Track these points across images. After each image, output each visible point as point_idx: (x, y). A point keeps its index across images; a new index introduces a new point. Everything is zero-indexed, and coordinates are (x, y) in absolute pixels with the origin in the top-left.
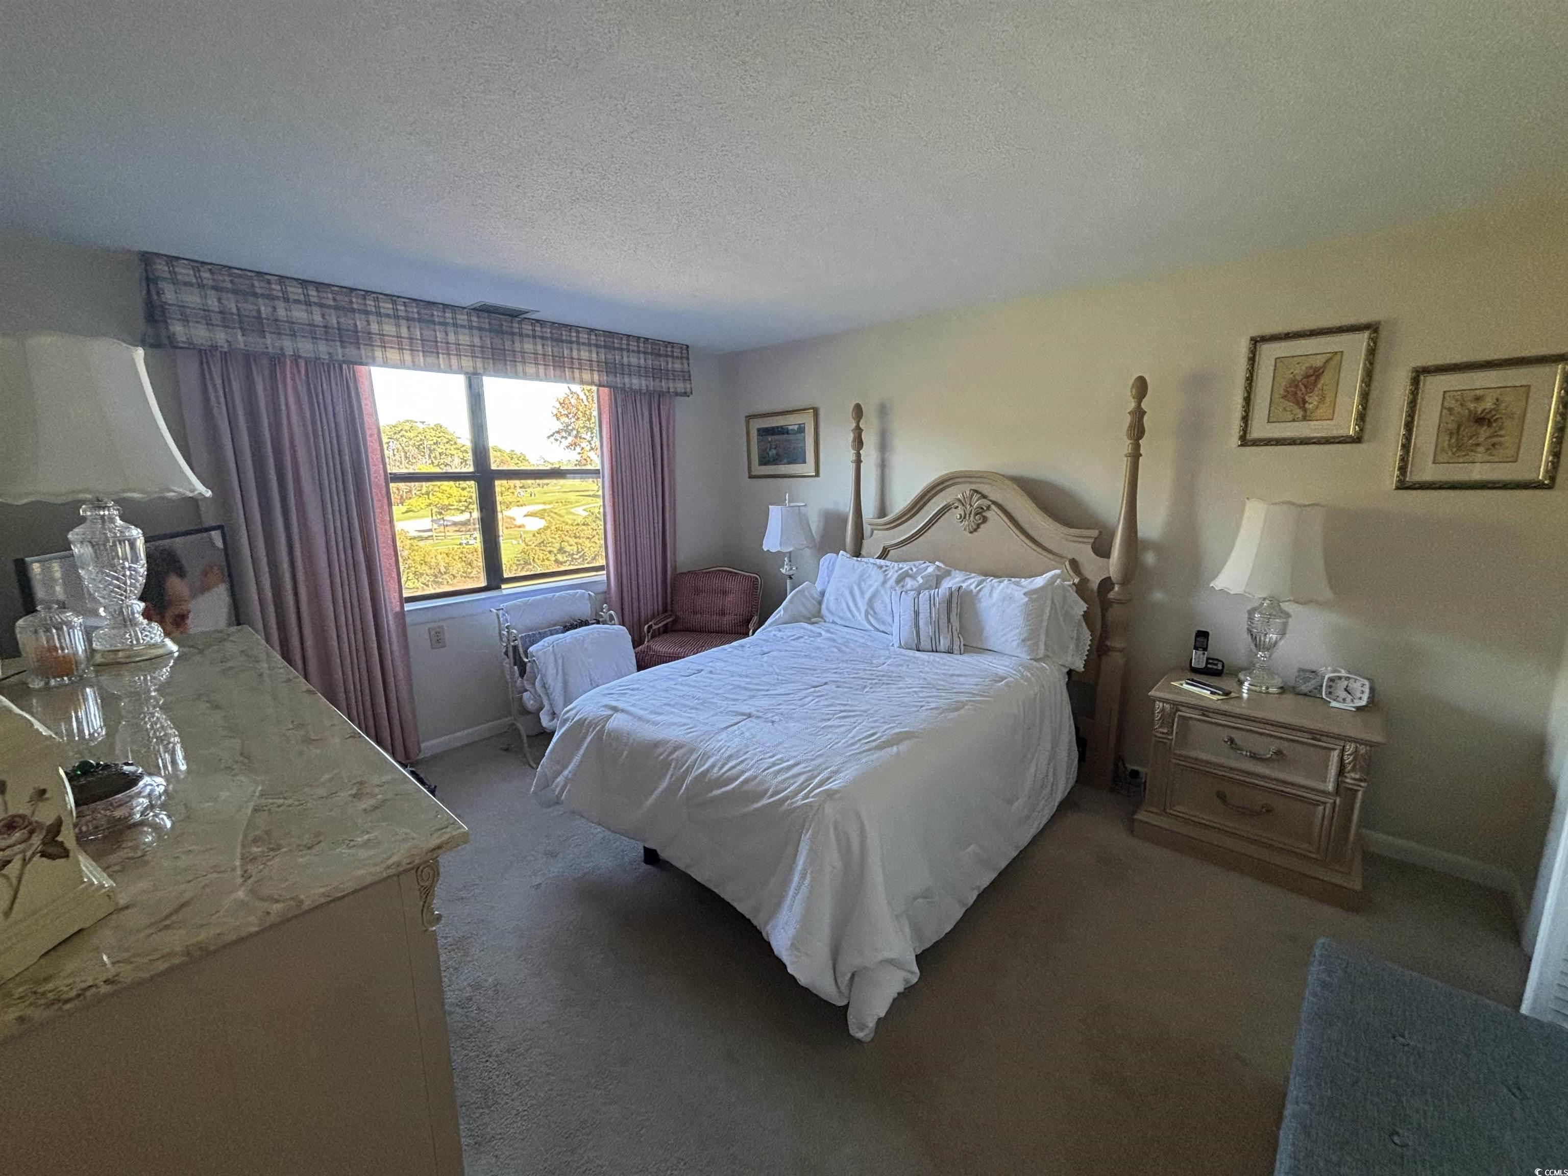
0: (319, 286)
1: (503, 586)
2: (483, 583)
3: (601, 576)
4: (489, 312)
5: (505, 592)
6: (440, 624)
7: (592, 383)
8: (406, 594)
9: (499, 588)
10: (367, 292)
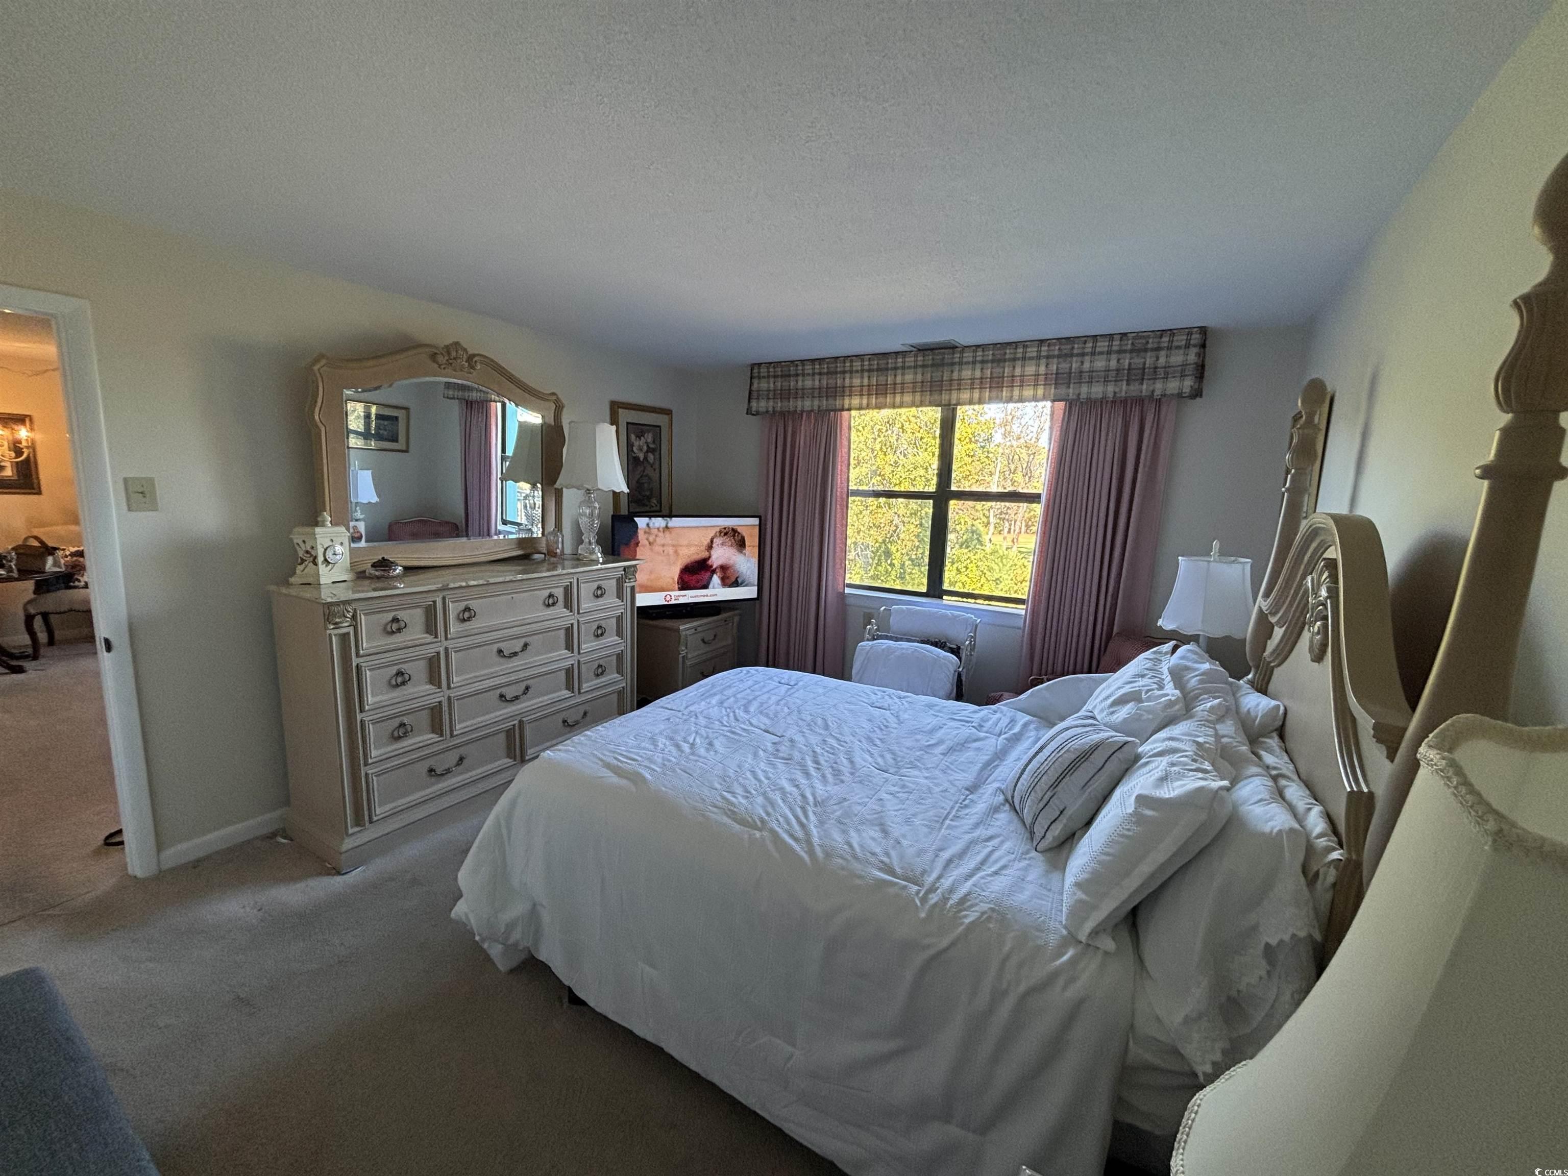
0: (821, 360)
1: (945, 597)
2: (924, 589)
3: (1021, 610)
4: (932, 349)
5: (945, 602)
6: (873, 611)
7: (1044, 398)
8: (847, 581)
9: (941, 598)
10: (845, 357)
